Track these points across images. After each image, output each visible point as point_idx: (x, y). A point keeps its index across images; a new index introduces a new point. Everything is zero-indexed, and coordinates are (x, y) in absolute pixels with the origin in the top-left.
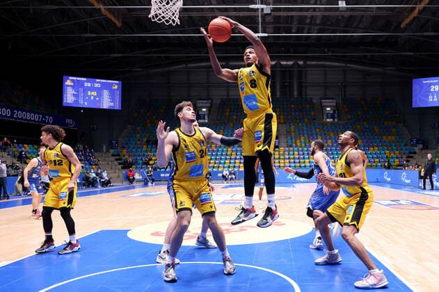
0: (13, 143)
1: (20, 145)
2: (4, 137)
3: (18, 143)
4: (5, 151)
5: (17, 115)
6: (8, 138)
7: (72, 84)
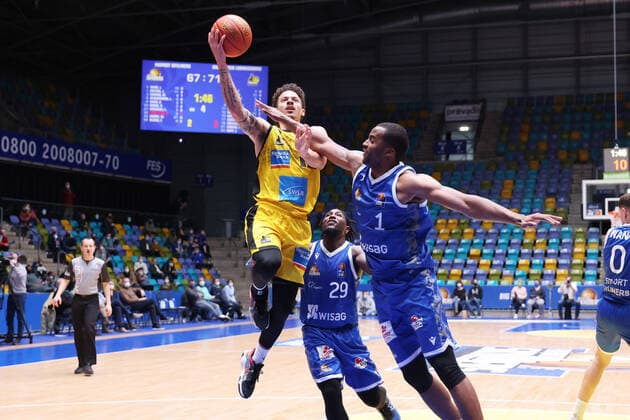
1: (54, 221)
3: (49, 217)
4: (24, 235)
5: (48, 154)
7: (161, 79)
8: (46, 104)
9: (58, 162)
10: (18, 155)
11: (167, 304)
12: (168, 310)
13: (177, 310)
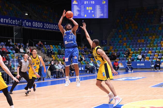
0: (44, 44)
1: (48, 46)
2: (39, 41)
3: (47, 44)
4: (40, 50)
5: (46, 26)
6: (41, 42)
7: (77, 3)
8: (45, 12)
9: (49, 28)
11: (81, 69)
12: (81, 70)
13: (84, 70)
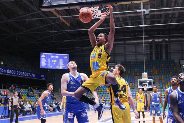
0: (16, 88)
1: (19, 89)
2: (12, 85)
3: (18, 88)
5: (18, 73)
6: (13, 86)
7: (45, 57)
8: (18, 62)
9: (20, 75)
10: (11, 74)
